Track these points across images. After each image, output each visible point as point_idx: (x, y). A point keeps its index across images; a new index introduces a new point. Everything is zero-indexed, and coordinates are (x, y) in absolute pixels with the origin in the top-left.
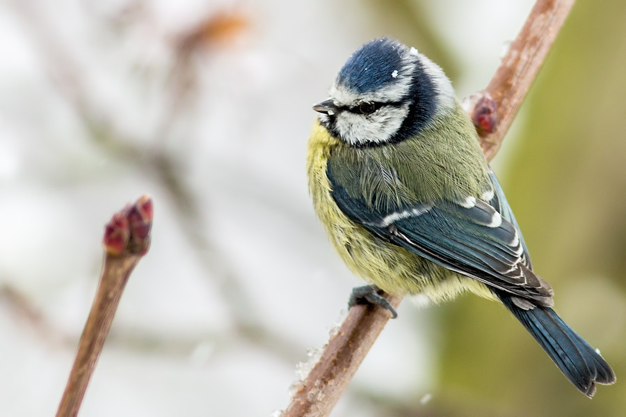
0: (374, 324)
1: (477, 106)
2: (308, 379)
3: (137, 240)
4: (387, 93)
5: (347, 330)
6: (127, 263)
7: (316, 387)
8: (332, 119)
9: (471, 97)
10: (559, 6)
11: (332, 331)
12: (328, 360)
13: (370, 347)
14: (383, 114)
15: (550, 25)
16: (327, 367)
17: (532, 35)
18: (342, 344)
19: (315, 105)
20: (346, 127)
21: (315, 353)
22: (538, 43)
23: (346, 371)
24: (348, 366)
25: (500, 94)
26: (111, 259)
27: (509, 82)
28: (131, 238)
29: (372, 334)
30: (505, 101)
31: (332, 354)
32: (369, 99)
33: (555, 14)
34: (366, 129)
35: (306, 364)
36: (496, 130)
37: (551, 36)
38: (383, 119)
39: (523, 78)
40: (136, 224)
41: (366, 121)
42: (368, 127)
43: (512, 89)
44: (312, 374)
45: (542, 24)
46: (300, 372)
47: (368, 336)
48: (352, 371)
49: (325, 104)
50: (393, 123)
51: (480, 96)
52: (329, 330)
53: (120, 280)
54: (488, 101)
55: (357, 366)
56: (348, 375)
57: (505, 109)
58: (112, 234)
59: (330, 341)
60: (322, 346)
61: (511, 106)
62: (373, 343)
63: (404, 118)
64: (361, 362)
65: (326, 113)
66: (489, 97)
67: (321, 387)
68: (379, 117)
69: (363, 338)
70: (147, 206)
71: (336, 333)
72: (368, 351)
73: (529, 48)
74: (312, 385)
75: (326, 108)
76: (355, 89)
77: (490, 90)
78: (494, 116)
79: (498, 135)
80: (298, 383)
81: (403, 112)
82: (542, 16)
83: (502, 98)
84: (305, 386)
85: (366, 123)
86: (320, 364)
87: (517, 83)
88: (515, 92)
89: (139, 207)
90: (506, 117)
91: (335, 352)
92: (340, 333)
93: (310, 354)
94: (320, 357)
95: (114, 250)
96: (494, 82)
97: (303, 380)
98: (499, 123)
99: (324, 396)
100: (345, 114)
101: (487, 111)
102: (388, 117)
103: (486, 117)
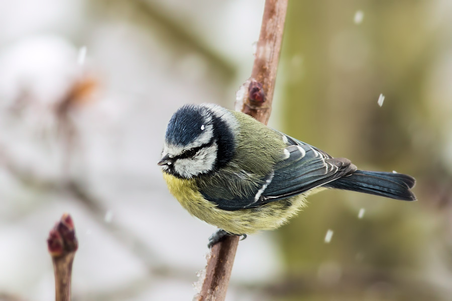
0: (232, 243)
1: (249, 89)
2: (202, 291)
3: (69, 243)
4: (200, 140)
5: (216, 253)
6: (68, 258)
7: (209, 294)
8: (172, 167)
9: (244, 84)
10: (279, 11)
11: (207, 256)
12: (211, 275)
13: (234, 259)
14: (202, 153)
15: (277, 24)
16: (211, 280)
17: (268, 34)
18: (215, 263)
19: (158, 162)
20: (182, 169)
21: (201, 274)
22: (274, 38)
23: (224, 278)
24: (224, 275)
25: (261, 77)
26: (57, 260)
27: (264, 67)
28: (65, 242)
29: (232, 250)
30: (265, 80)
31: (212, 271)
32: (190, 148)
33: (278, 16)
34: (195, 166)
35: (198, 282)
36: (266, 99)
37: (280, 30)
38: (203, 157)
39: (272, 62)
40: (65, 233)
41: (192, 161)
42: (195, 165)
43: (267, 71)
44: (203, 287)
45: (272, 25)
46: (196, 288)
47: (231, 252)
48: (228, 277)
49: (164, 159)
50: (210, 156)
51: (249, 82)
52: (205, 257)
53: (67, 271)
54: (255, 83)
55: (230, 273)
56: (226, 281)
57: (267, 85)
58: (53, 244)
59: (208, 263)
60: (204, 267)
61: (270, 82)
62: (235, 256)
63: (216, 151)
64: (231, 270)
65: (167, 164)
66: (254, 81)
67: (212, 293)
68: (201, 156)
69: (227, 254)
70: (68, 220)
71: (210, 257)
72: (233, 261)
73: (269, 42)
74: (206, 294)
75: (166, 162)
76: (180, 144)
77: (254, 76)
78: (262, 91)
79: (268, 102)
80: (197, 295)
81: (214, 148)
82: (271, 20)
83: (263, 79)
84: (202, 296)
85: (193, 162)
86: (207, 279)
87: (269, 66)
88: (269, 72)
89: (64, 222)
90: (269, 89)
91: (214, 269)
92: (212, 256)
93: (198, 275)
94: (205, 275)
95: (57, 254)
96: (254, 70)
97: (199, 293)
98: (266, 95)
99: (215, 298)
100: (178, 161)
101: (256, 90)
102: (205, 154)
103: (257, 94)
